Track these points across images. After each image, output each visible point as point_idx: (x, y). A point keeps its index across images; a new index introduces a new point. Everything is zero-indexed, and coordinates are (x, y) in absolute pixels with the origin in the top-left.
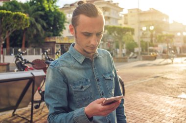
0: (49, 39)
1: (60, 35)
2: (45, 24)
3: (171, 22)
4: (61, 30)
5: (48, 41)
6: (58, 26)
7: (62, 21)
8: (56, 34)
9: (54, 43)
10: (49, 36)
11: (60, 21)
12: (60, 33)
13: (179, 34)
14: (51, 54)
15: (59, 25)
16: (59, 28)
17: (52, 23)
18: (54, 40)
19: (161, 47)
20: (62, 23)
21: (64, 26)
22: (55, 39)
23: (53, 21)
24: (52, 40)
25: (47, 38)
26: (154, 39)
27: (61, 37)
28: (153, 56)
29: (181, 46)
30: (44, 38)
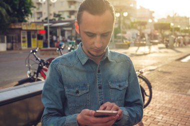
0: (14, 25)
1: (26, 21)
2: (10, 9)
3: (138, 7)
4: (27, 16)
5: (13, 27)
6: (23, 11)
7: (28, 6)
8: (21, 20)
9: (21, 29)
10: (14, 22)
11: (26, 6)
12: (26, 19)
13: (150, 21)
14: (17, 41)
15: (24, 9)
16: (24, 13)
17: (18, 8)
18: (20, 27)
19: (129, 34)
20: (28, 8)
21: (30, 11)
22: (21, 25)
23: (18, 5)
24: (17, 27)
25: (12, 24)
26: (122, 25)
27: (27, 23)
28: (126, 44)
29: (149, 33)
30: (9, 24)
